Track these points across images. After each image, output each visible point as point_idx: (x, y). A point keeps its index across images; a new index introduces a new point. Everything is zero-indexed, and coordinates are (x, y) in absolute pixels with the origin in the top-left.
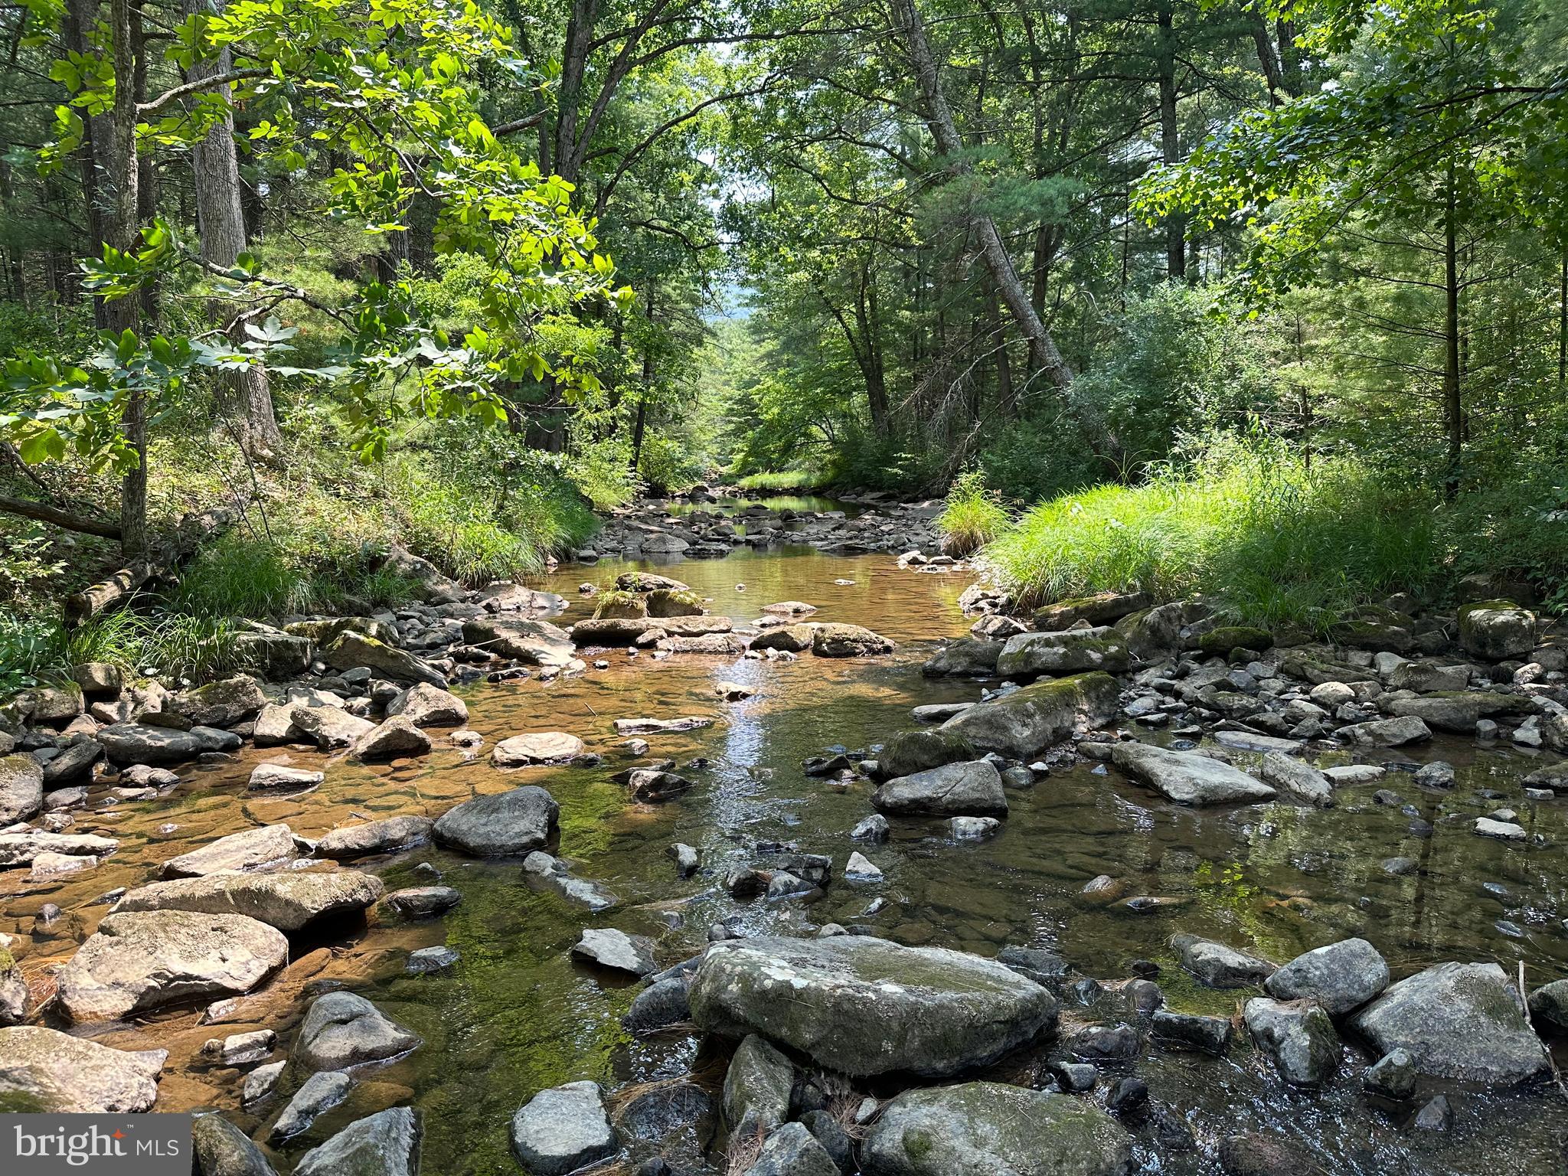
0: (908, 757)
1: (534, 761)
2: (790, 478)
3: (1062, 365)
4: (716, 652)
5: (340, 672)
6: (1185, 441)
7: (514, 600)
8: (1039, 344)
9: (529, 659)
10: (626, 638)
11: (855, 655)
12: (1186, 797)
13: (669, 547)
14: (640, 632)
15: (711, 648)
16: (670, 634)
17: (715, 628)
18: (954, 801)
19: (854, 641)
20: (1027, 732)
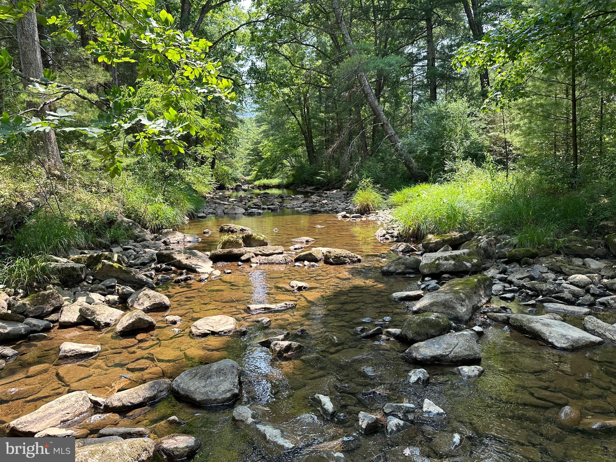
0: (423, 331)
1: (213, 333)
2: (275, 181)
3: (395, 134)
4: (280, 264)
5: (101, 281)
6: (449, 164)
7: (176, 239)
8: (385, 126)
9: (191, 270)
10: (236, 258)
11: (345, 263)
12: (564, 346)
13: (237, 211)
14: (242, 255)
15: (277, 262)
16: (257, 255)
17: (277, 252)
18: (456, 357)
19: (345, 257)
20: (464, 310)
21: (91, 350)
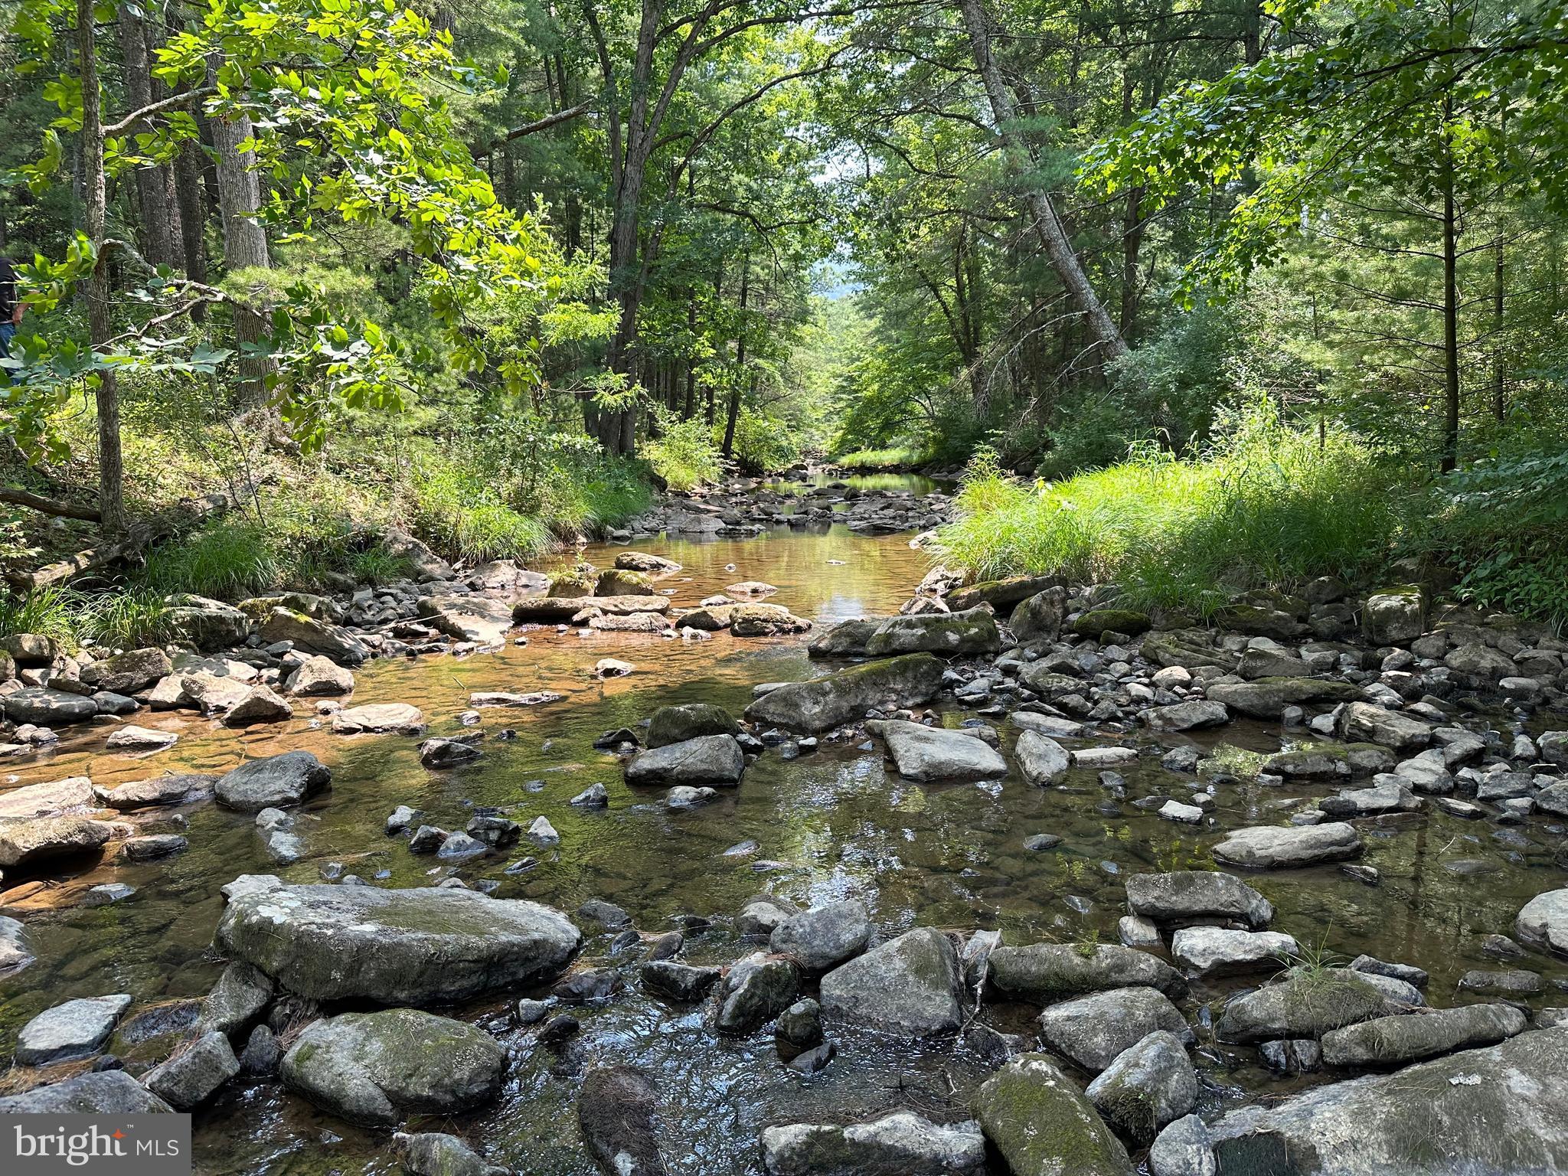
0: (661, 731)
1: (367, 729)
2: (891, 456)
3: (1117, 339)
8: (1093, 319)
10: (564, 616)
12: (912, 772)
13: (704, 527)
14: (576, 611)
15: (635, 627)
16: (605, 612)
17: (649, 607)
18: (682, 772)
19: (765, 620)
20: (817, 709)
21: (156, 739)
